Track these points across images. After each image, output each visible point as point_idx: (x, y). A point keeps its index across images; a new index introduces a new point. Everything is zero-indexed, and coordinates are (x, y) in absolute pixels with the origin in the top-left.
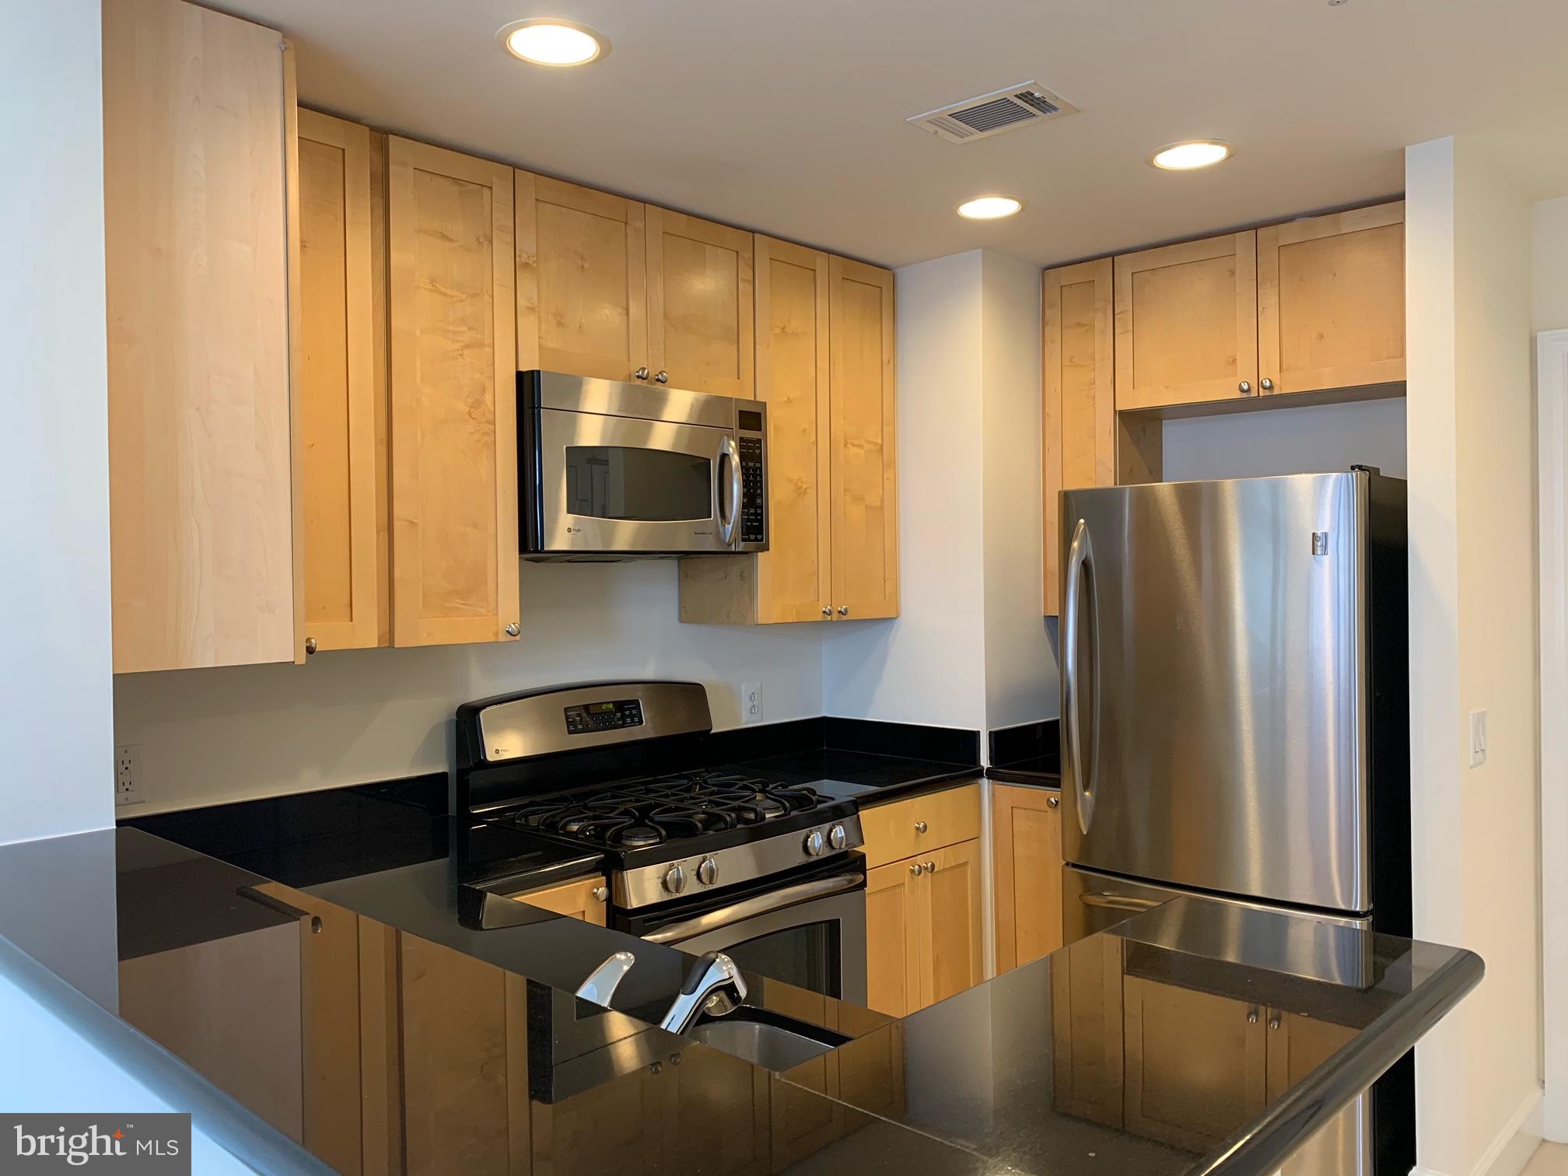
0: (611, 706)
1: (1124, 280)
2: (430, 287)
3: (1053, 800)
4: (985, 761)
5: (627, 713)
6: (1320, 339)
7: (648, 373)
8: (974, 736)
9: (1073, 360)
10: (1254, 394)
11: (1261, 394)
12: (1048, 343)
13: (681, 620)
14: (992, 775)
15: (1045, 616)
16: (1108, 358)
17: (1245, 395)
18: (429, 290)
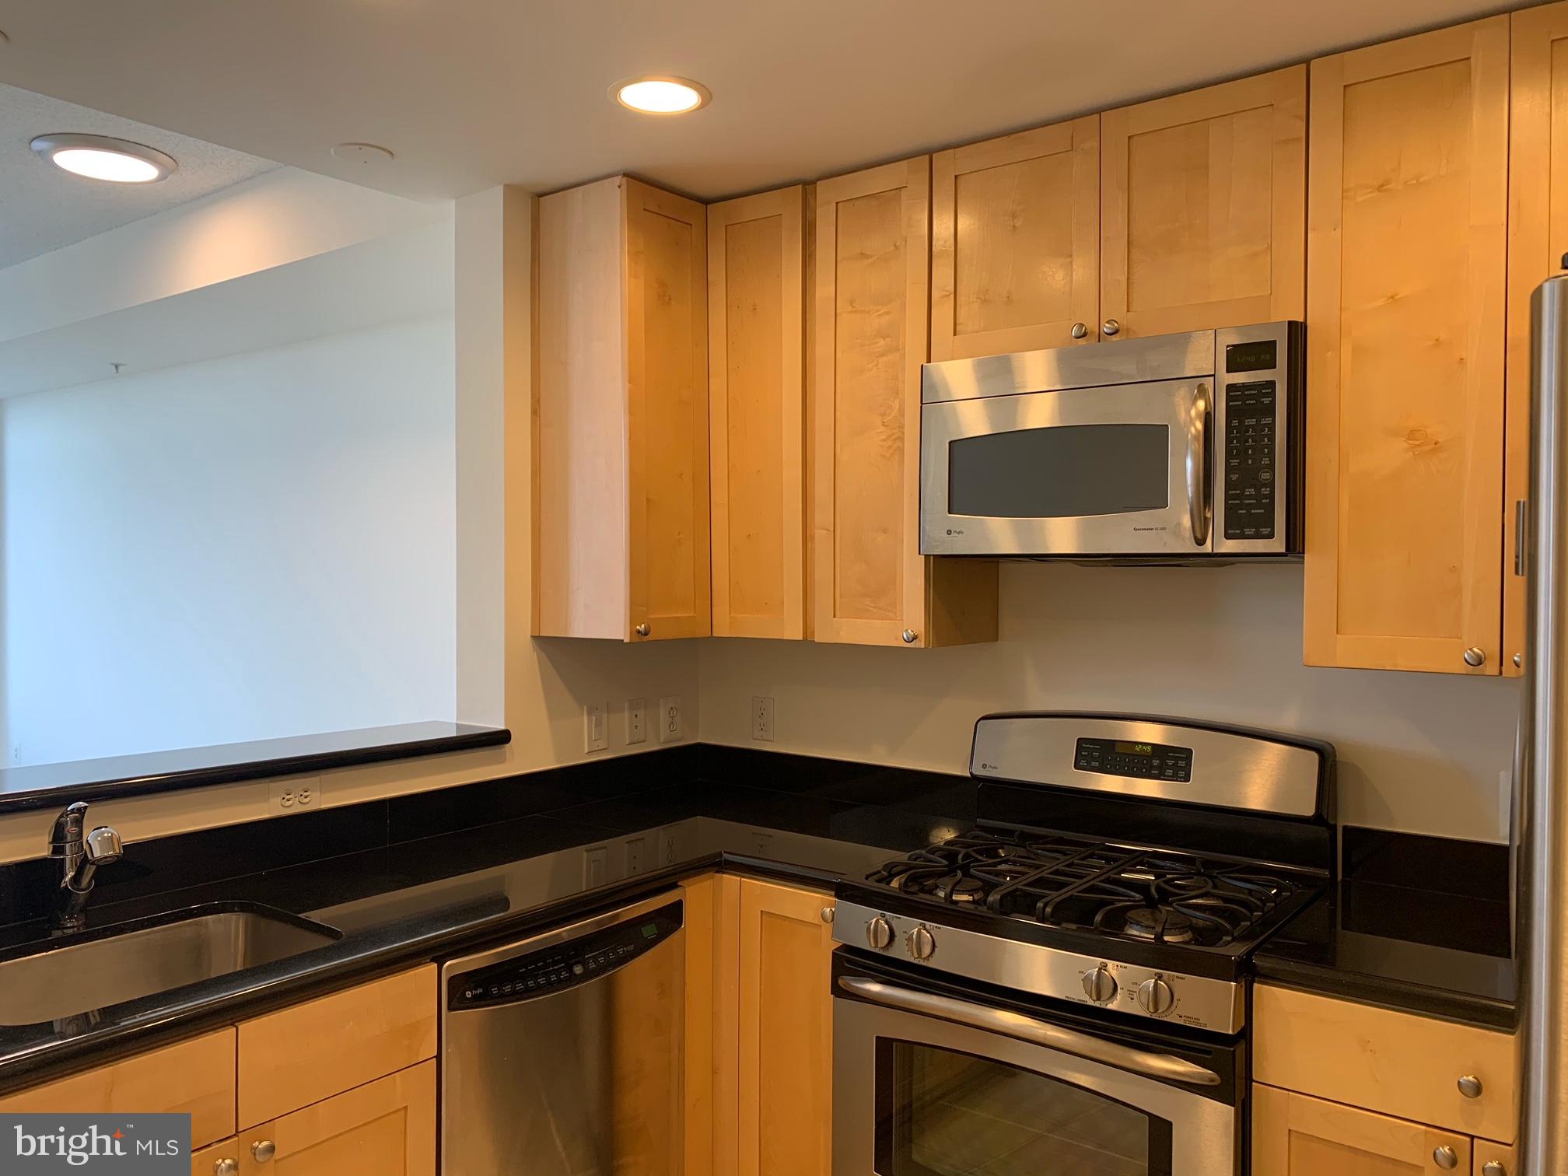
0: (1148, 748)
2: (850, 308)
5: (1170, 762)
7: (1086, 329)
18: (850, 312)
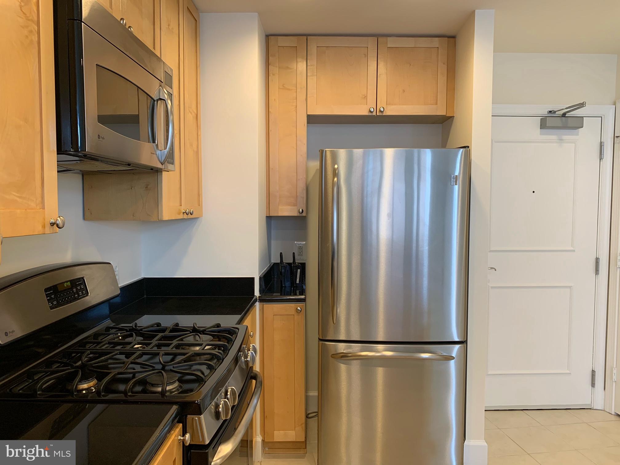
0: (69, 284)
1: (313, 49)
3: (299, 308)
4: (257, 293)
5: (79, 288)
6: (403, 92)
8: (251, 281)
9: (285, 86)
10: (374, 114)
11: (378, 114)
12: (271, 75)
13: (84, 218)
14: (261, 300)
15: (266, 216)
16: (304, 87)
17: (370, 114)
